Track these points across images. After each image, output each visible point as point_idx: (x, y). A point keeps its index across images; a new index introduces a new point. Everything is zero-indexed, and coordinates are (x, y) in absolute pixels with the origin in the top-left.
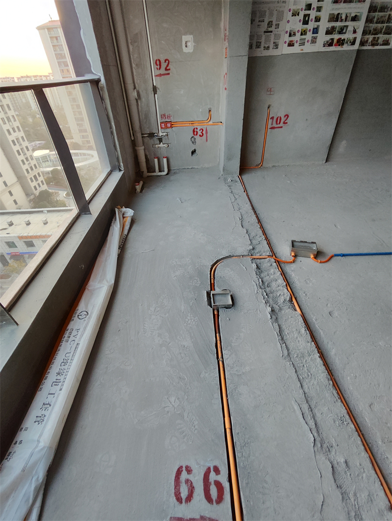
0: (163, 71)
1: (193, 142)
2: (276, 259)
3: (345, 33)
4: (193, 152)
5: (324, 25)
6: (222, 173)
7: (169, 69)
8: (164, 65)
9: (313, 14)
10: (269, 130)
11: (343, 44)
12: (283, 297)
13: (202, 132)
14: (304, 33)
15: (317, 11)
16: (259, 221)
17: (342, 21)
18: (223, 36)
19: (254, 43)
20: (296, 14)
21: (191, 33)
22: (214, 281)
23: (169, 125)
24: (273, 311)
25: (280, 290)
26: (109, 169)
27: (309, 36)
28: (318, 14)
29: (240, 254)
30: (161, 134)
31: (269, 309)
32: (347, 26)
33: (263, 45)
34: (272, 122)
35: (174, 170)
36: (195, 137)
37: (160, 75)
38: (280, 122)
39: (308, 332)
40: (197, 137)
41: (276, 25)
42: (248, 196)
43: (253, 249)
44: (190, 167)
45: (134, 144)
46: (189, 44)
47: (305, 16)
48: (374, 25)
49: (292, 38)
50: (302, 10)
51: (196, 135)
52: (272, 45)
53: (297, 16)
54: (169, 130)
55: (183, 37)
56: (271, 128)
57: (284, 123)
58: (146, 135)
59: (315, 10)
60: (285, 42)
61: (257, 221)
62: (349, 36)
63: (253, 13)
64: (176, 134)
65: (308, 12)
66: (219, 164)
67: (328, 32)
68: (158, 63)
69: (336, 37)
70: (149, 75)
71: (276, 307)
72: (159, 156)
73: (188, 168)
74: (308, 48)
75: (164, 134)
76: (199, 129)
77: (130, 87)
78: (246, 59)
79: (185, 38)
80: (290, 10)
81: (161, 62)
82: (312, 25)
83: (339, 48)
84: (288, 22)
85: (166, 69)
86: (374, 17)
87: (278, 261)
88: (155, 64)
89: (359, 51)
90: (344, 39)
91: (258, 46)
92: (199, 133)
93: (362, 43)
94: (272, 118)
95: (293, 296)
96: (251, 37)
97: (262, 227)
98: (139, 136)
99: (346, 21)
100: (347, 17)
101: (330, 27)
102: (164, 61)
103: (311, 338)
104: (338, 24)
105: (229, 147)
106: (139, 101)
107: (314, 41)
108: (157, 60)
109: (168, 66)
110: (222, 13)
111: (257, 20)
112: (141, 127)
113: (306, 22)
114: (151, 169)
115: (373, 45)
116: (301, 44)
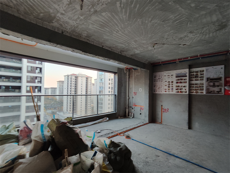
4: (140, 114)
5: (175, 88)
9: (171, 86)
14: (169, 89)
17: (180, 87)
21: (142, 88)
27: (171, 90)
30: (133, 107)
32: (182, 88)
33: (158, 91)
37: (134, 95)
41: (161, 87)
44: (139, 118)
47: (169, 86)
48: (194, 88)
49: (166, 90)
52: (160, 91)
53: (166, 86)
54: (135, 107)
57: (167, 111)
58: (129, 107)
60: (164, 91)
62: (183, 90)
67: (177, 89)
69: (180, 91)
70: (132, 95)
74: (171, 93)
76: (142, 108)
77: (127, 96)
80: (164, 85)
82: (171, 88)
83: (181, 93)
84: (164, 87)
86: (194, 86)
89: (189, 94)
94: (163, 109)
98: (127, 107)
104: (179, 88)
106: (129, 99)
108: (134, 92)
111: (156, 86)
112: (128, 105)
115: (196, 93)
116: (169, 92)
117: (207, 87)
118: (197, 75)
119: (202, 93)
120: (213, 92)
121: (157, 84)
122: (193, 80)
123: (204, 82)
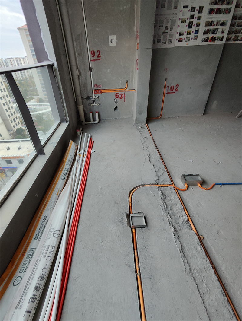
0: (96, 58)
1: (115, 102)
2: (175, 187)
3: (216, 33)
4: (116, 109)
5: (202, 28)
6: (135, 122)
7: (100, 57)
8: (97, 54)
9: (195, 21)
10: (166, 94)
11: (214, 40)
12: (182, 219)
13: (121, 96)
14: (189, 33)
15: (197, 20)
16: (161, 158)
17: (214, 25)
18: (135, 36)
19: (156, 40)
20: (183, 21)
21: (114, 34)
22: (131, 204)
23: (99, 91)
24: (175, 230)
25: (179, 212)
26: (59, 121)
27: (192, 35)
28: (199, 21)
29: (150, 183)
30: (94, 97)
31: (173, 229)
32: (218, 29)
33: (161, 42)
34: (168, 89)
35: (103, 120)
36: (117, 99)
37: (94, 60)
38: (173, 89)
39: (203, 249)
40: (118, 99)
41: (170, 29)
42: (153, 139)
43: (159, 179)
44: (114, 118)
45: (76, 103)
46: (113, 41)
47: (190, 23)
48: (235, 28)
49: (181, 37)
50: (188, 19)
51: (118, 98)
52: (168, 41)
53: (184, 23)
54: (99, 95)
55: (109, 36)
56: (167, 93)
57: (176, 90)
58: (84, 98)
59: (197, 19)
60: (177, 39)
61: (160, 158)
62: (218, 35)
63: (156, 21)
64: (104, 97)
65: (191, 20)
66: (132, 116)
67: (205, 33)
68: (93, 53)
69: (210, 36)
70: (87, 60)
71: (178, 228)
72: (93, 111)
73: (112, 119)
74: (192, 43)
75: (97, 97)
76: (119, 94)
77: (74, 68)
78: (151, 51)
79: (110, 37)
80: (180, 19)
81: (95, 52)
82: (194, 29)
83: (212, 43)
84: (179, 26)
85: (98, 57)
86: (236, 23)
87: (176, 189)
88: (91, 54)
89: (225, 45)
90: (216, 37)
91: (159, 41)
92: (120, 96)
93: (228, 40)
94: (168, 87)
95: (189, 218)
96: (155, 36)
97: (163, 162)
98: (80, 98)
99: (217, 25)
100: (217, 23)
101: (206, 29)
102: (97, 52)
103: (206, 254)
104: (212, 28)
105: (139, 105)
106: (80, 77)
107: (195, 38)
108: (92, 51)
109: (99, 54)
110: (135, 22)
111: (158, 25)
112: (81, 93)
113: (190, 27)
114: (87, 119)
116: (187, 41)
121: (162, 18)
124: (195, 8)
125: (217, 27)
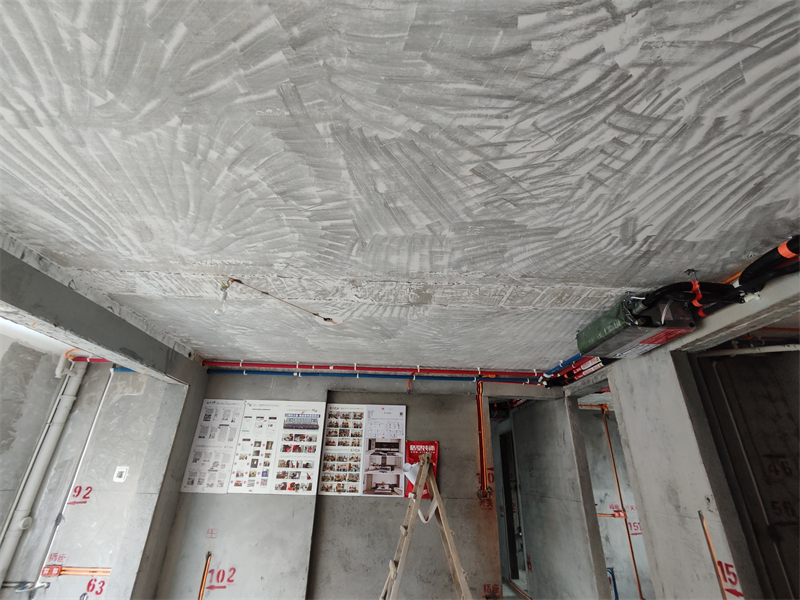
0: (80, 498)
3: (298, 478)
5: (274, 470)
7: (88, 498)
9: (261, 459)
10: (206, 591)
13: (101, 588)
14: (252, 475)
15: (265, 457)
17: (293, 467)
19: (197, 480)
20: (242, 458)
21: (128, 465)
23: (55, 571)
27: (259, 478)
28: (267, 459)
30: (39, 584)
33: (206, 482)
34: (212, 578)
36: (89, 593)
37: (75, 503)
38: (224, 578)
40: (92, 595)
41: (222, 465)
47: (253, 460)
48: (335, 472)
49: (239, 479)
50: (250, 455)
51: (91, 590)
52: (216, 483)
53: (244, 460)
54: (51, 579)
56: (208, 588)
57: (229, 580)
60: (231, 482)
62: (302, 481)
64: (60, 587)
65: (256, 457)
67: (280, 476)
68: (78, 490)
69: (289, 481)
70: (60, 502)
74: (258, 489)
76: (98, 581)
77: (18, 514)
78: (155, 497)
79: (119, 469)
80: (237, 455)
81: (82, 489)
82: (260, 469)
83: (293, 492)
84: (235, 464)
85: (84, 497)
86: (334, 465)
88: (73, 491)
89: (318, 497)
90: (298, 484)
91: (201, 483)
92: (97, 588)
94: (212, 571)
96: (194, 474)
99: (297, 467)
100: (298, 464)
102: (86, 488)
104: (289, 470)
107: (264, 483)
108: (77, 487)
109: (88, 494)
111: (202, 459)
112: (9, 570)
113: (254, 465)
115: (339, 491)
116: (249, 485)
117: (368, 470)
118: (346, 425)
119: (355, 490)
120: (380, 488)
121: (210, 450)
122: (333, 444)
123: (362, 451)
124: (260, 443)
125: (298, 470)
